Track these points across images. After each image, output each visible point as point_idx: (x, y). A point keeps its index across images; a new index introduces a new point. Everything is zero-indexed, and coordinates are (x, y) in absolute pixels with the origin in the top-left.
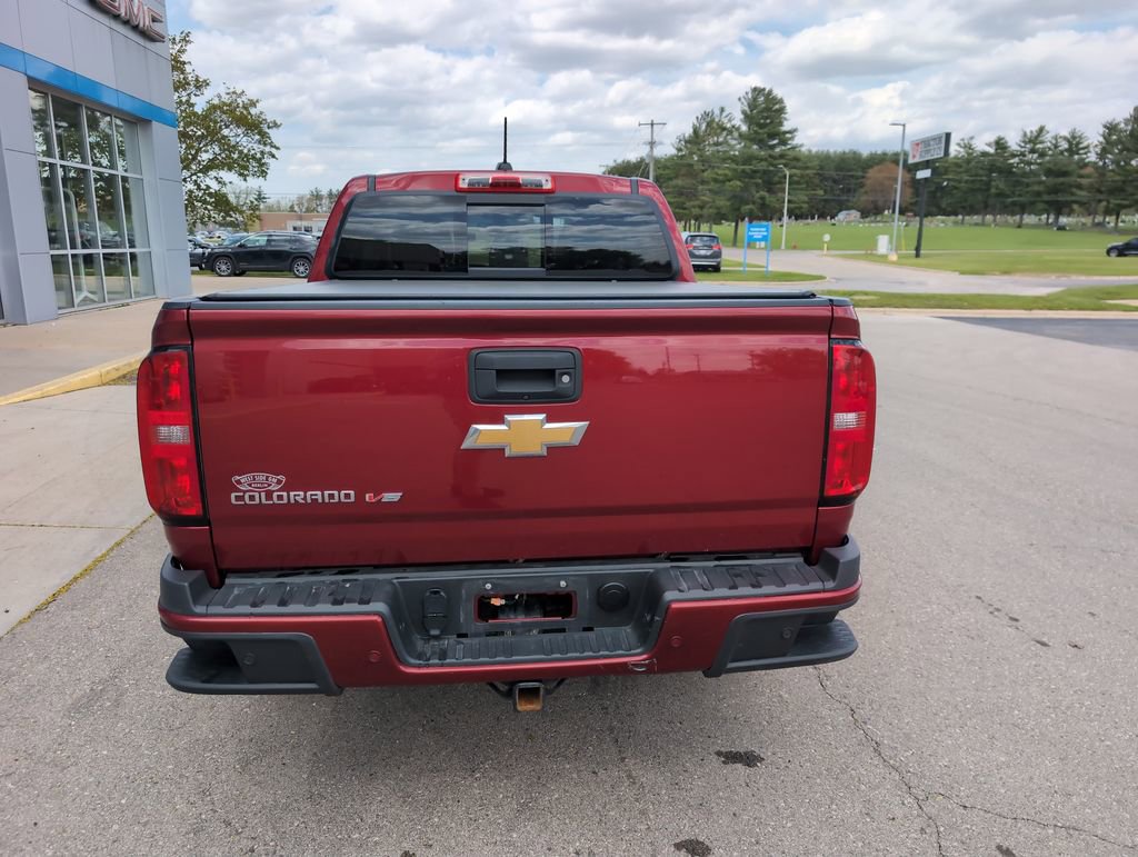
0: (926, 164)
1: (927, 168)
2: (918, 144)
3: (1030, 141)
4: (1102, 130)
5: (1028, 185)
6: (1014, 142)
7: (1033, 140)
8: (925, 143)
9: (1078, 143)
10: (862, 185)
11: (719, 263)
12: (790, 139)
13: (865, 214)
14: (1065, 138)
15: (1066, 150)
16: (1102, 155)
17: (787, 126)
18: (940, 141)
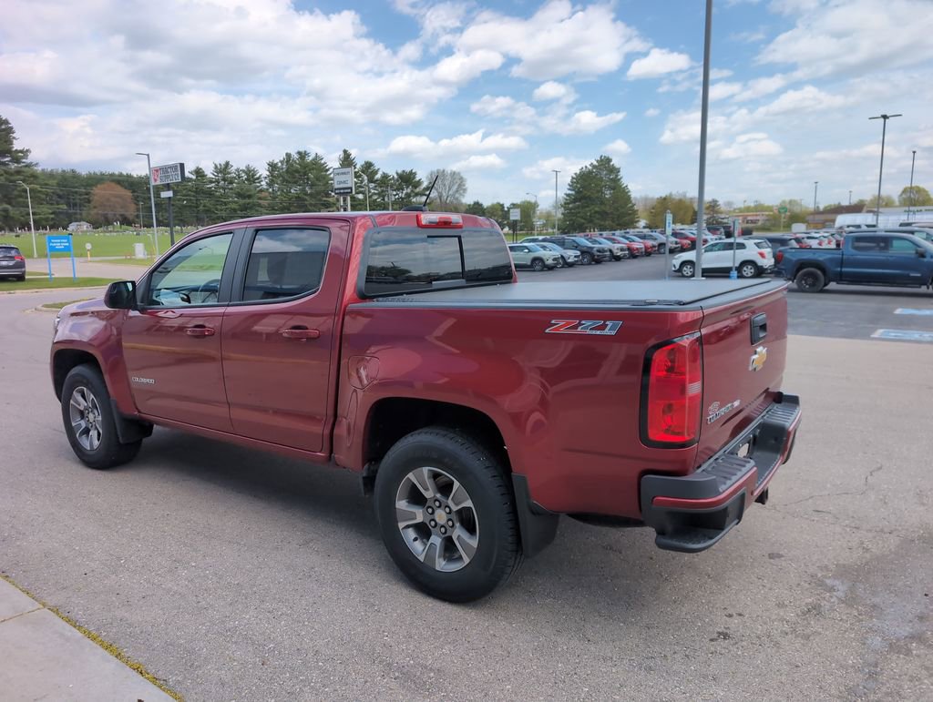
0: (168, 187)
1: (169, 190)
2: (157, 171)
3: (221, 172)
4: (267, 167)
5: (226, 204)
6: (209, 172)
7: (223, 170)
8: (164, 170)
9: (253, 175)
10: (89, 201)
11: (24, 273)
12: (23, 158)
13: (96, 225)
14: (243, 171)
15: (246, 179)
16: (270, 184)
17: (17, 146)
18: (176, 169)
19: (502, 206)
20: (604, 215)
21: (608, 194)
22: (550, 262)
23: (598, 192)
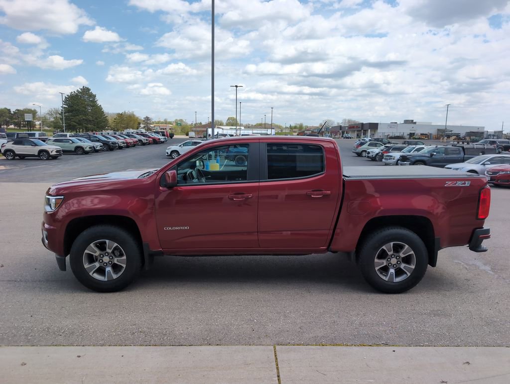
19: (9, 110)
20: (88, 121)
21: (89, 109)
22: (88, 149)
23: (83, 107)
